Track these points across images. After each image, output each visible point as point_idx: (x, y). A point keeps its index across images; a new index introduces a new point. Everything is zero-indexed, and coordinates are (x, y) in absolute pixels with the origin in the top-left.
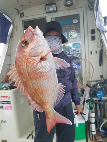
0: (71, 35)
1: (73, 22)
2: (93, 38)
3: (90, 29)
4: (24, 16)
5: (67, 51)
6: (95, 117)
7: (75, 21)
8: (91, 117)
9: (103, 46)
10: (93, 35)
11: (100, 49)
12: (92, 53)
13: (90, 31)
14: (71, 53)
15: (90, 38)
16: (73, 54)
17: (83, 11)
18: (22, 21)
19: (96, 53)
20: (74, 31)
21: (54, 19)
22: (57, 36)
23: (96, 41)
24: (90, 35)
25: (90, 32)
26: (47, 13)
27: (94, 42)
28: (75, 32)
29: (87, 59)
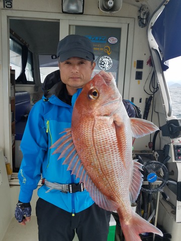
0: (103, 63)
1: (109, 41)
2: (139, 76)
3: (135, 60)
4: (11, 7)
7: (112, 40)
9: (154, 93)
10: (140, 70)
11: (148, 97)
12: (135, 100)
13: (135, 62)
17: (128, 24)
18: (8, 17)
19: (140, 102)
20: (108, 57)
21: (74, 27)
23: (142, 81)
24: (135, 70)
25: (135, 64)
26: (64, 12)
27: (139, 83)
28: (110, 59)
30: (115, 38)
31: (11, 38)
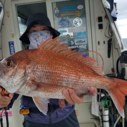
0: (76, 22)
1: (78, 8)
2: (101, 27)
5: (72, 42)
6: (109, 115)
7: (80, 7)
8: (105, 115)
9: (111, 36)
10: (100, 23)
11: (109, 39)
12: (100, 43)
13: (97, 18)
14: (76, 44)
15: (97, 27)
16: (79, 45)
18: (16, 5)
19: (104, 43)
22: (44, 30)
23: (103, 30)
24: (97, 23)
25: (97, 20)
27: (101, 31)
28: (80, 19)
29: (95, 50)
30: (81, 6)
31: (19, 16)
